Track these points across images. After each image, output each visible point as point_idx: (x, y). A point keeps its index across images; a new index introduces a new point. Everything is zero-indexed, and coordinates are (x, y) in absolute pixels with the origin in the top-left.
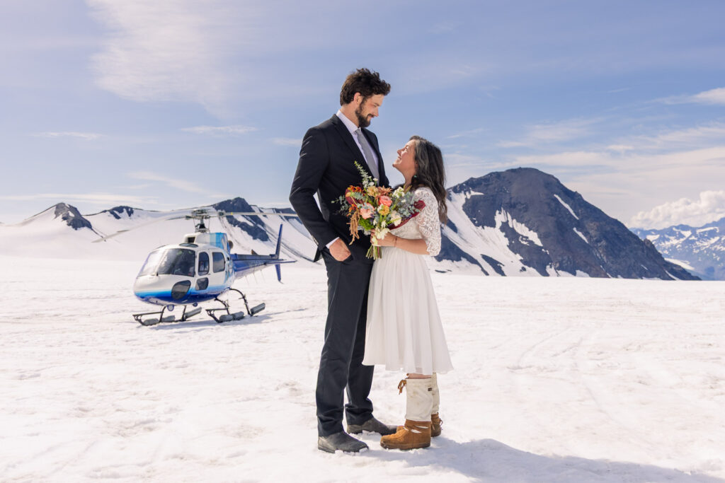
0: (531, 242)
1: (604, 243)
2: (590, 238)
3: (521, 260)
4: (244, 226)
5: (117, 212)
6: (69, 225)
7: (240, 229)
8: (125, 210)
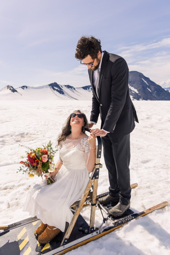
0: (135, 92)
1: (156, 92)
2: (152, 90)
3: (133, 97)
4: (57, 90)
5: (23, 87)
6: (12, 91)
7: (56, 91)
8: (25, 87)
